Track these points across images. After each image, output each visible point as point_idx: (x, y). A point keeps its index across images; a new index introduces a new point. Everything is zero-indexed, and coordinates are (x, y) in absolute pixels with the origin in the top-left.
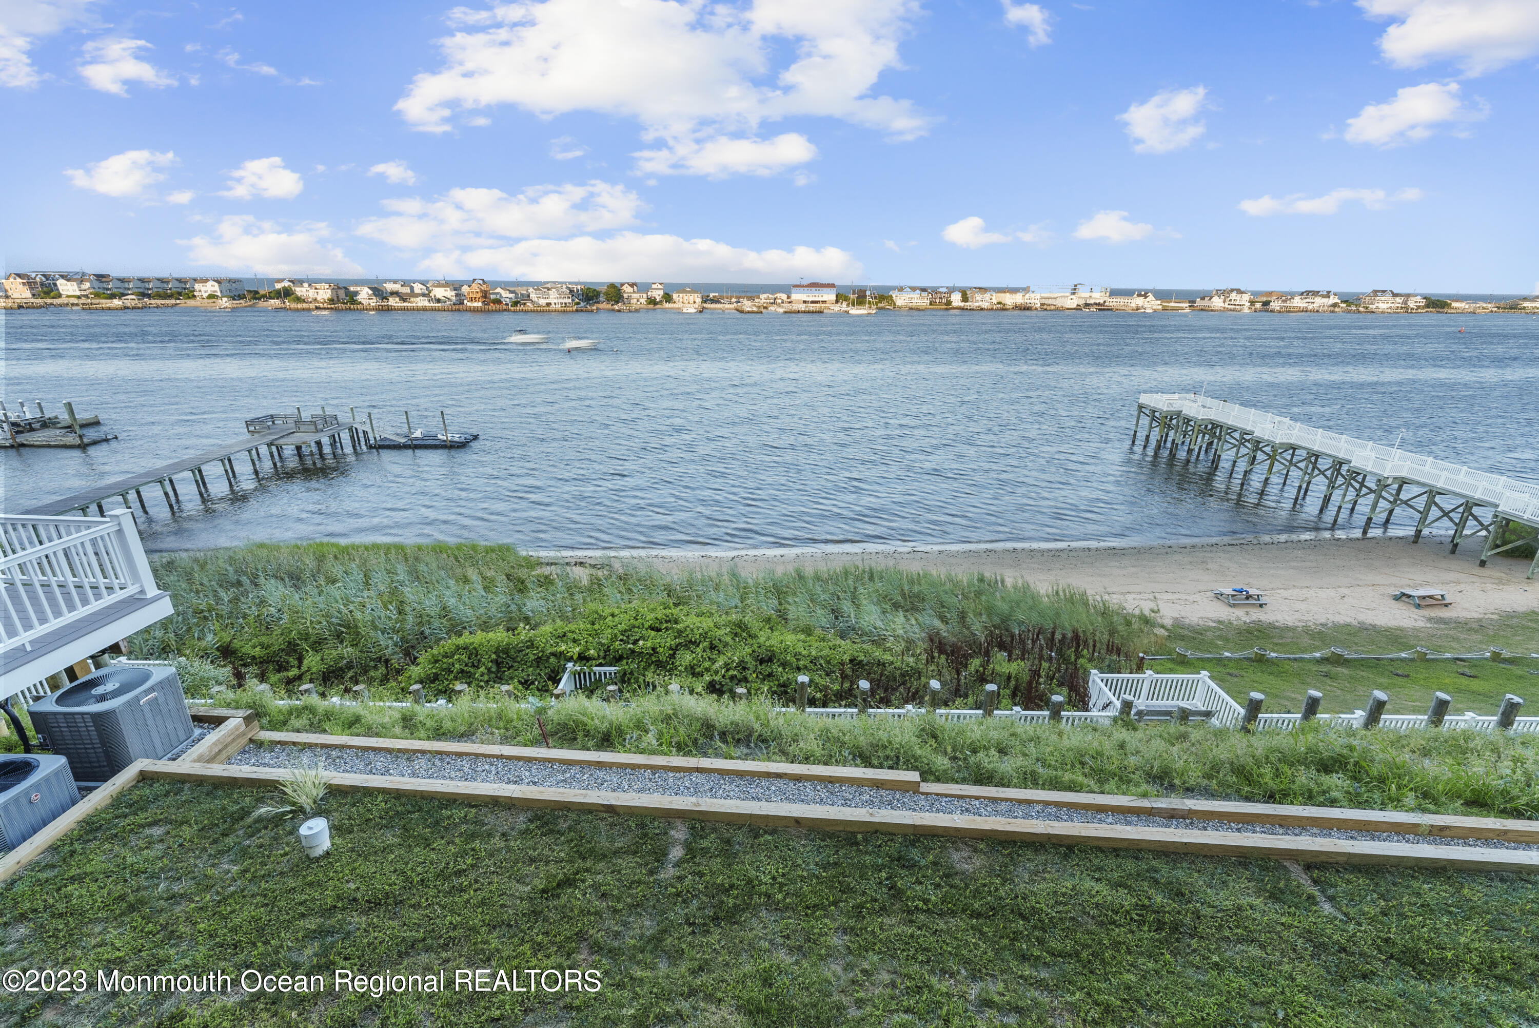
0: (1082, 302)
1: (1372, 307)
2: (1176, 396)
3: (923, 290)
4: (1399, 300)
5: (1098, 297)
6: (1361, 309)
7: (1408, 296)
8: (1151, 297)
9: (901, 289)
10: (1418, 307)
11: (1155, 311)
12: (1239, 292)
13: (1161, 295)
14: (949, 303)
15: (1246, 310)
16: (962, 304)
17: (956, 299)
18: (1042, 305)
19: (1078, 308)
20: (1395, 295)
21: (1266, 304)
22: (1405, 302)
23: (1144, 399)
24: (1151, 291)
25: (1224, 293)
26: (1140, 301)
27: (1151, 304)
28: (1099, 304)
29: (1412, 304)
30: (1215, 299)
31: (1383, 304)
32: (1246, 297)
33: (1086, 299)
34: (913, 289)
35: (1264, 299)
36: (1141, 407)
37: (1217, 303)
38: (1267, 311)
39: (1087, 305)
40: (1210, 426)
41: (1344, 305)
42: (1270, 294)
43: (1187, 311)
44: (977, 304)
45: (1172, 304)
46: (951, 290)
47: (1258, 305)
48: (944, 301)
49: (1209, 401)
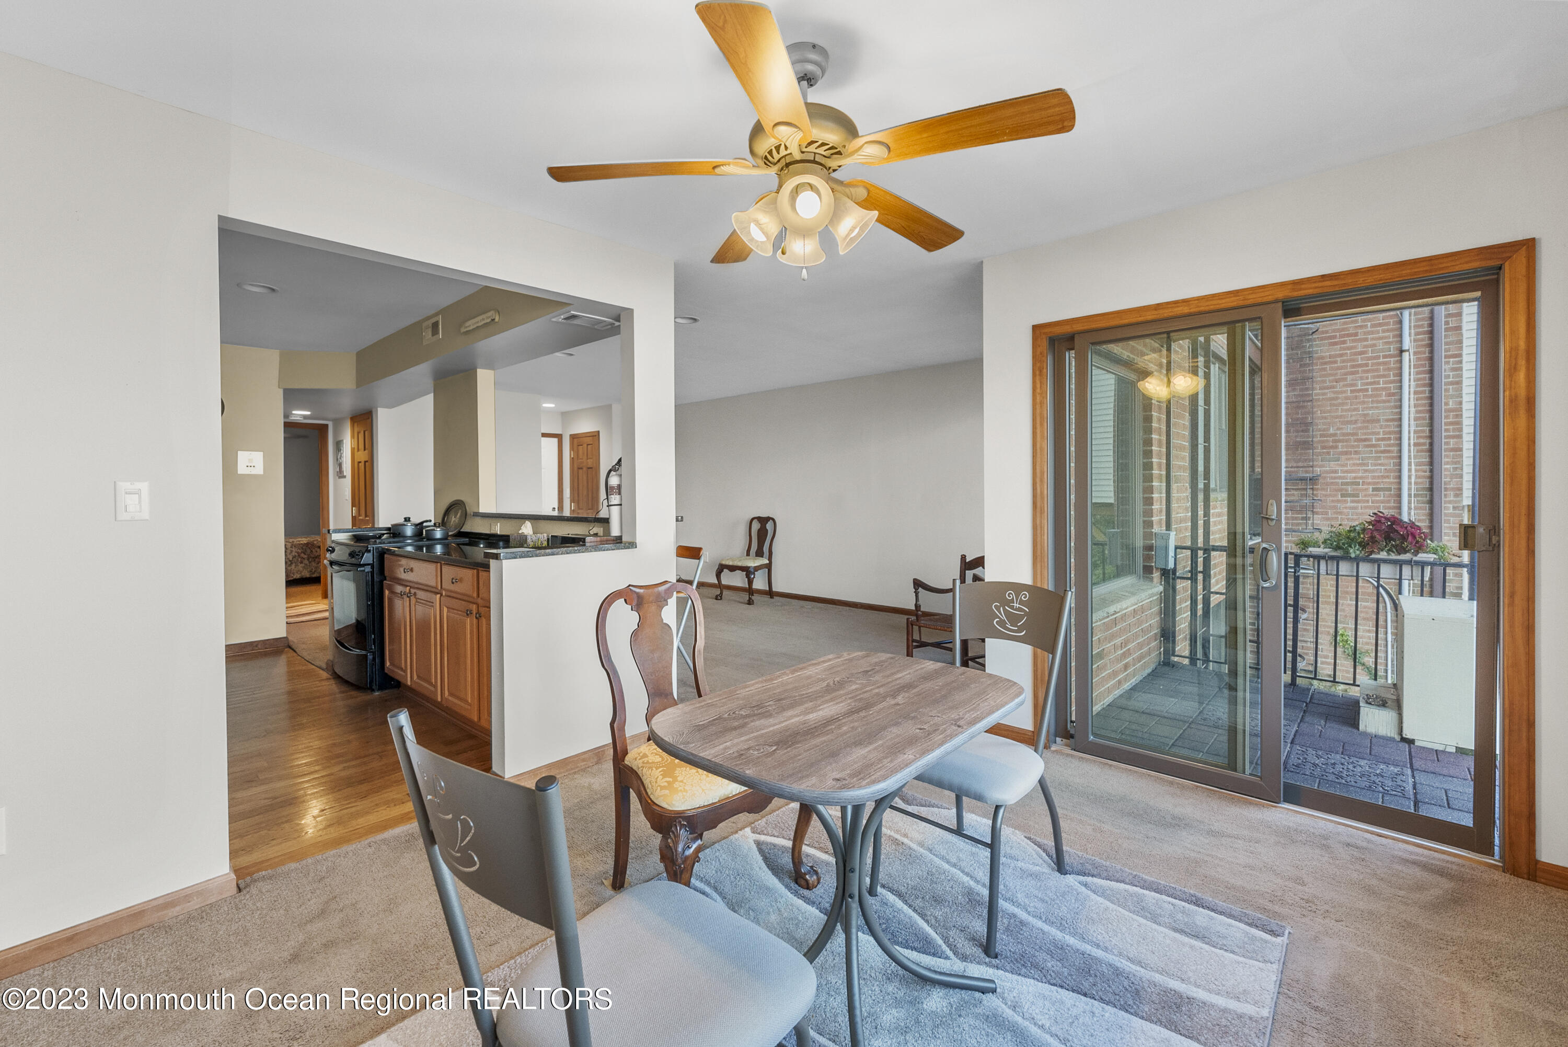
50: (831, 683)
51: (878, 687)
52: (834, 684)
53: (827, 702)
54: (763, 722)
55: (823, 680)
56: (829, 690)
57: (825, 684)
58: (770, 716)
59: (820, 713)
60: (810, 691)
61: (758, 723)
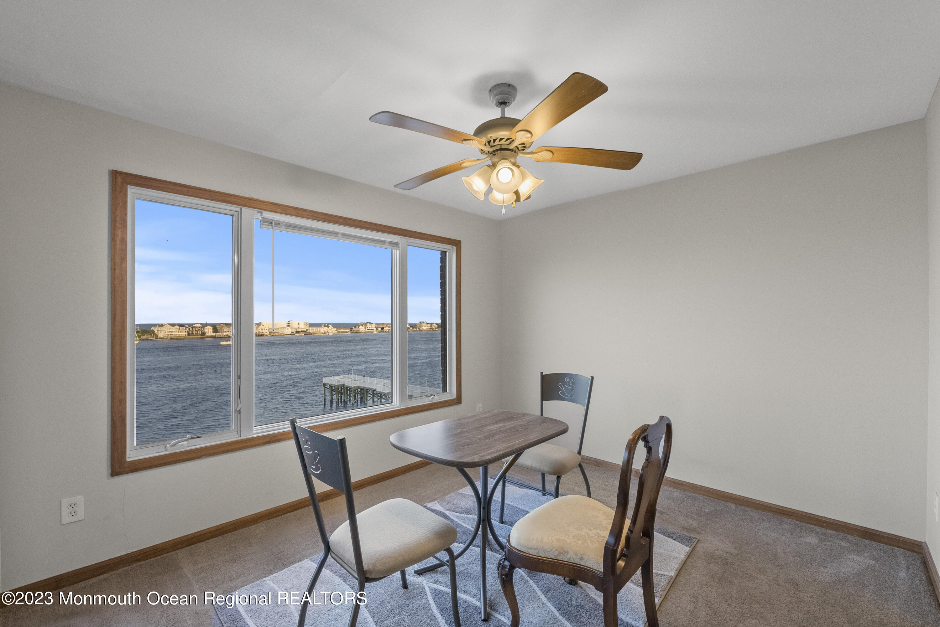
0: (294, 331)
1: (421, 328)
2: (341, 377)
3: (181, 325)
4: (429, 325)
5: (302, 327)
6: (418, 329)
7: (431, 324)
8: (331, 327)
9: (162, 325)
10: (436, 328)
11: (334, 334)
12: (370, 323)
13: (336, 326)
14: (203, 334)
15: (375, 332)
16: (214, 334)
17: (209, 331)
18: (270, 333)
19: (292, 334)
20: (427, 324)
21: (383, 328)
22: (431, 326)
23: (326, 380)
24: (330, 324)
25: (365, 324)
26: (325, 329)
27: (331, 331)
28: (304, 331)
29: (434, 327)
30: (361, 327)
31: (425, 328)
32: (374, 326)
33: (296, 329)
34: (173, 325)
35: (382, 326)
36: (325, 385)
37: (362, 329)
38: (383, 332)
39: (297, 332)
40: (359, 390)
41: (411, 328)
42: (383, 324)
43: (349, 333)
44: (225, 334)
45: (342, 330)
46: (204, 325)
47: (380, 329)
48: (199, 332)
49: (357, 377)
50: (491, 438)
51: (467, 436)
52: (490, 438)
53: (494, 430)
54: (521, 423)
55: (495, 440)
56: (493, 435)
57: (494, 438)
58: (519, 425)
59: (498, 426)
60: (502, 435)
61: (523, 423)
